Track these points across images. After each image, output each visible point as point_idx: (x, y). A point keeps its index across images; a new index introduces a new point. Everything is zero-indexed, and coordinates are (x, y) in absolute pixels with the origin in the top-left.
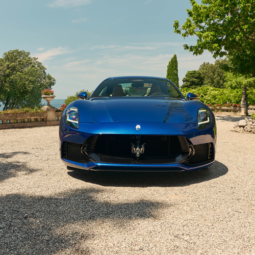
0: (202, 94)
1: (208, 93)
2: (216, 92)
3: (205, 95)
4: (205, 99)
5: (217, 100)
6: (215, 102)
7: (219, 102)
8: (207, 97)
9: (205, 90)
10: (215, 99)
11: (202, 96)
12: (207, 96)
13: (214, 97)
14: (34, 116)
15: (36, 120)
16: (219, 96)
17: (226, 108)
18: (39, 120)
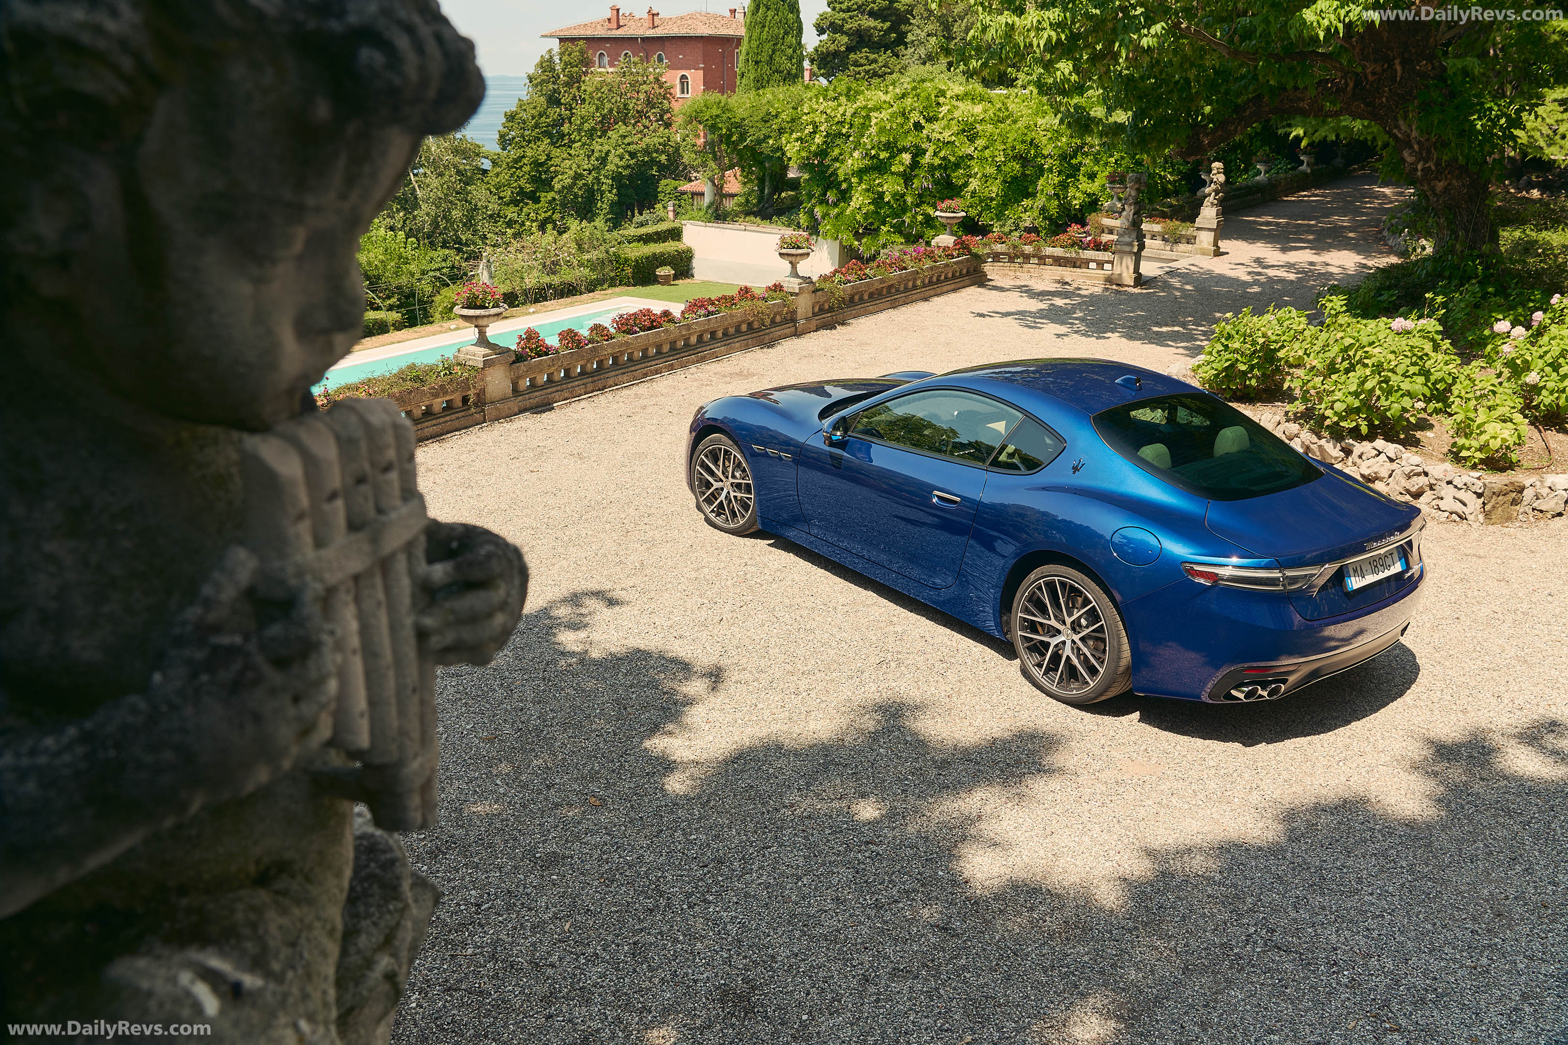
0: (915, 117)
1: (944, 109)
2: (978, 109)
3: (929, 120)
4: (929, 140)
5: (980, 143)
6: (970, 150)
7: (987, 153)
8: (934, 130)
9: (928, 98)
10: (972, 139)
11: (918, 127)
12: (937, 126)
13: (969, 132)
14: (446, 393)
15: (449, 407)
16: (990, 128)
17: (1058, 252)
18: (458, 403)
